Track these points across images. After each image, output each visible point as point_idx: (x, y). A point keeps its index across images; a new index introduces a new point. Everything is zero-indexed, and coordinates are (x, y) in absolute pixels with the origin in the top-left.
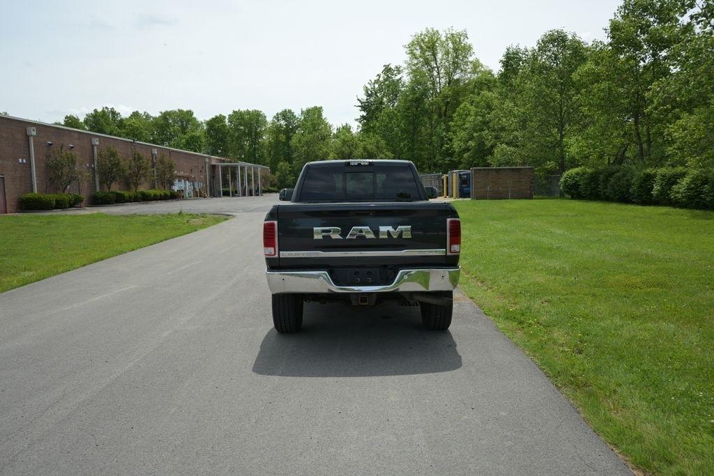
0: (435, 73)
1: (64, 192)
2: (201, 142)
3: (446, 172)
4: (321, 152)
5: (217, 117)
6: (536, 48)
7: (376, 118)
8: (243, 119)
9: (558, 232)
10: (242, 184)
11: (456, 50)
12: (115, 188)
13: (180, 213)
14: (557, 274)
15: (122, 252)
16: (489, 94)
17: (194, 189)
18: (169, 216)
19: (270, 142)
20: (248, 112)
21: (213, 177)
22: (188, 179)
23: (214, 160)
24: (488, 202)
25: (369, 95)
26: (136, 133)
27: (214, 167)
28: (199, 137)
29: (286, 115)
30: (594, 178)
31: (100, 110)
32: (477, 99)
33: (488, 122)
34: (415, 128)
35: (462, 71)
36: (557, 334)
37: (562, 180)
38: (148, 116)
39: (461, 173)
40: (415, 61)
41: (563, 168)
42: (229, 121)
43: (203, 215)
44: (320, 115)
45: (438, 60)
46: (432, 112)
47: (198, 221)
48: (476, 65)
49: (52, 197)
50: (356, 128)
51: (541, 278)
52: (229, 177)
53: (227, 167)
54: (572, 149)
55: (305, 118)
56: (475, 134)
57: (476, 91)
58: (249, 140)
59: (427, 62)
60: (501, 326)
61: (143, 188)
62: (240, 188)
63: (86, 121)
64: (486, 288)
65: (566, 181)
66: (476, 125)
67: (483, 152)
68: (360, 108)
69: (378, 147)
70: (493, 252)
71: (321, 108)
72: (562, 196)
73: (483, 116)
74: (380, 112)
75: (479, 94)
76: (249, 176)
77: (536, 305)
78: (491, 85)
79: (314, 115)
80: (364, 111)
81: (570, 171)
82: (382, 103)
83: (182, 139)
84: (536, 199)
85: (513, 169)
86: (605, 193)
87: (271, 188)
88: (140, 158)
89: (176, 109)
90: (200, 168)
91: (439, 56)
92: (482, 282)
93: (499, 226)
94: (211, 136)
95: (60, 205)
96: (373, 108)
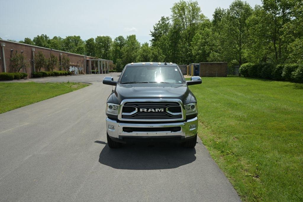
0: (184, 20)
1: (19, 72)
2: (84, 50)
3: (188, 64)
4: (134, 55)
5: (90, 39)
6: (229, 9)
7: (159, 40)
8: (101, 40)
9: (239, 94)
10: (100, 68)
11: (193, 10)
12: (43, 70)
13: (68, 82)
14: (241, 120)
15: (32, 103)
16: (208, 30)
17: (79, 70)
18: (63, 84)
19: (113, 50)
20: (104, 37)
21: (87, 65)
22: (76, 66)
23: (88, 58)
24: (207, 78)
25: (156, 30)
26: (56, 46)
27: (88, 61)
28: (83, 48)
29: (120, 38)
30: (255, 68)
31: (40, 35)
32: (203, 32)
33: (207, 42)
34: (176, 45)
35: (196, 19)
36: (243, 162)
37: (240, 68)
38: (60, 38)
39: (195, 65)
40: (176, 15)
41: (241, 63)
42: (96, 41)
43: (79, 83)
44: (135, 39)
45: (186, 14)
46: (183, 38)
47: (75, 86)
48: (202, 16)
49: (13, 74)
50: (150, 44)
51: (233, 122)
52: (95, 65)
53: (93, 61)
54: (245, 54)
55: (128, 40)
56: (202, 47)
57: (202, 28)
58: (104, 49)
59: (181, 16)
60: (212, 153)
61: (56, 70)
62: (99, 70)
63: (34, 41)
64: (204, 127)
65: (242, 69)
66: (202, 43)
67: (205, 55)
68: (151, 36)
69: (159, 53)
70: (208, 106)
71: (135, 35)
72: (240, 76)
73: (205, 39)
74: (160, 37)
75: (203, 30)
76: (103, 65)
77: (231, 140)
78: (209, 26)
79: (132, 38)
80: (153, 37)
81: (244, 65)
82: (161, 33)
83: (75, 48)
84: (228, 77)
85: (218, 63)
86: (260, 75)
87: (113, 70)
88: (54, 57)
89: (73, 36)
90: (82, 61)
91: (186, 13)
92: (203, 123)
93: (212, 90)
94: (88, 47)
95: (16, 78)
96: (157, 35)
